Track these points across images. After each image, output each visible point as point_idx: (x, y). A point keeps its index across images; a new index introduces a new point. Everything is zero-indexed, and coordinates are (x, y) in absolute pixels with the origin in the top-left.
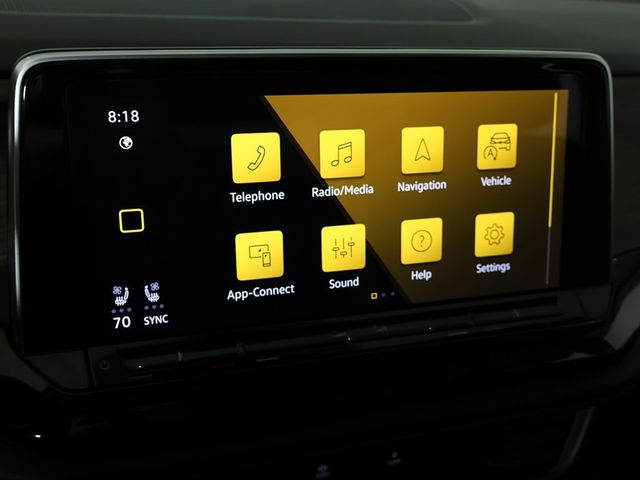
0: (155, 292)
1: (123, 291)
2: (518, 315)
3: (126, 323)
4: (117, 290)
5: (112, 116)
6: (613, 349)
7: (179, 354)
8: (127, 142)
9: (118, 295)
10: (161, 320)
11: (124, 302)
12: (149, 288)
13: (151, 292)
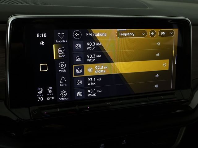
0: (51, 90)
1: (41, 89)
2: (163, 98)
4: (39, 89)
5: (38, 35)
6: (192, 109)
7: (58, 109)
9: (39, 91)
10: (52, 98)
11: (41, 93)
12: (49, 89)
13: (49, 90)
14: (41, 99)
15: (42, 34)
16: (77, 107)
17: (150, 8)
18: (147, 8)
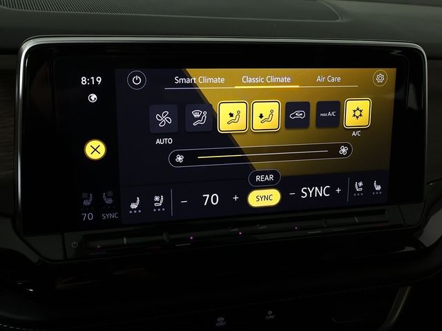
0: (110, 197)
1: (89, 196)
2: (357, 221)
4: (85, 195)
5: (84, 80)
6: (425, 247)
7: (125, 239)
8: (93, 97)
9: (85, 199)
10: (113, 216)
11: (89, 203)
13: (107, 197)
14: (90, 216)
15: (93, 78)
16: (165, 237)
17: (345, 20)
18: (338, 18)
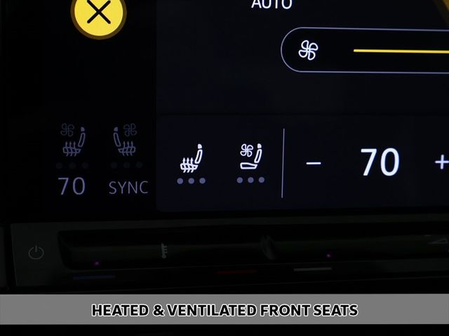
0: (130, 139)
1: (78, 133)
3: (79, 189)
4: (67, 130)
9: (68, 139)
10: (136, 188)
11: (77, 151)
12: (121, 132)
13: (123, 138)
14: (76, 186)
